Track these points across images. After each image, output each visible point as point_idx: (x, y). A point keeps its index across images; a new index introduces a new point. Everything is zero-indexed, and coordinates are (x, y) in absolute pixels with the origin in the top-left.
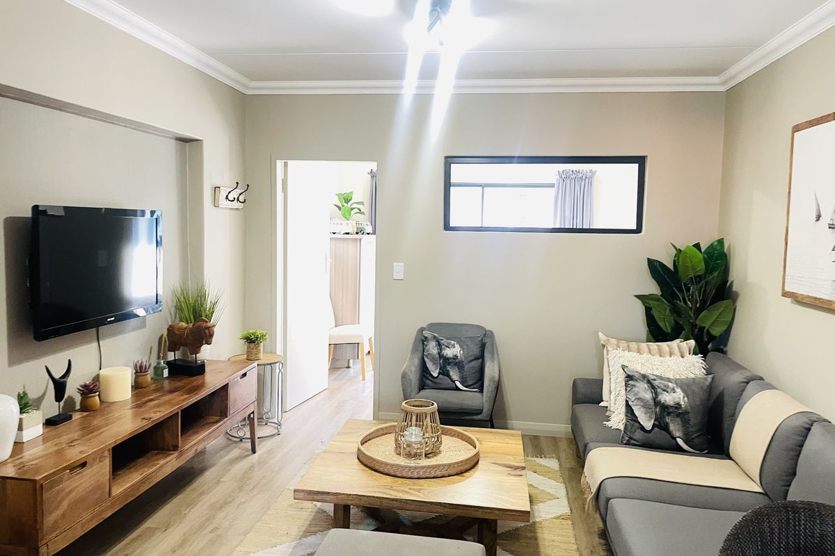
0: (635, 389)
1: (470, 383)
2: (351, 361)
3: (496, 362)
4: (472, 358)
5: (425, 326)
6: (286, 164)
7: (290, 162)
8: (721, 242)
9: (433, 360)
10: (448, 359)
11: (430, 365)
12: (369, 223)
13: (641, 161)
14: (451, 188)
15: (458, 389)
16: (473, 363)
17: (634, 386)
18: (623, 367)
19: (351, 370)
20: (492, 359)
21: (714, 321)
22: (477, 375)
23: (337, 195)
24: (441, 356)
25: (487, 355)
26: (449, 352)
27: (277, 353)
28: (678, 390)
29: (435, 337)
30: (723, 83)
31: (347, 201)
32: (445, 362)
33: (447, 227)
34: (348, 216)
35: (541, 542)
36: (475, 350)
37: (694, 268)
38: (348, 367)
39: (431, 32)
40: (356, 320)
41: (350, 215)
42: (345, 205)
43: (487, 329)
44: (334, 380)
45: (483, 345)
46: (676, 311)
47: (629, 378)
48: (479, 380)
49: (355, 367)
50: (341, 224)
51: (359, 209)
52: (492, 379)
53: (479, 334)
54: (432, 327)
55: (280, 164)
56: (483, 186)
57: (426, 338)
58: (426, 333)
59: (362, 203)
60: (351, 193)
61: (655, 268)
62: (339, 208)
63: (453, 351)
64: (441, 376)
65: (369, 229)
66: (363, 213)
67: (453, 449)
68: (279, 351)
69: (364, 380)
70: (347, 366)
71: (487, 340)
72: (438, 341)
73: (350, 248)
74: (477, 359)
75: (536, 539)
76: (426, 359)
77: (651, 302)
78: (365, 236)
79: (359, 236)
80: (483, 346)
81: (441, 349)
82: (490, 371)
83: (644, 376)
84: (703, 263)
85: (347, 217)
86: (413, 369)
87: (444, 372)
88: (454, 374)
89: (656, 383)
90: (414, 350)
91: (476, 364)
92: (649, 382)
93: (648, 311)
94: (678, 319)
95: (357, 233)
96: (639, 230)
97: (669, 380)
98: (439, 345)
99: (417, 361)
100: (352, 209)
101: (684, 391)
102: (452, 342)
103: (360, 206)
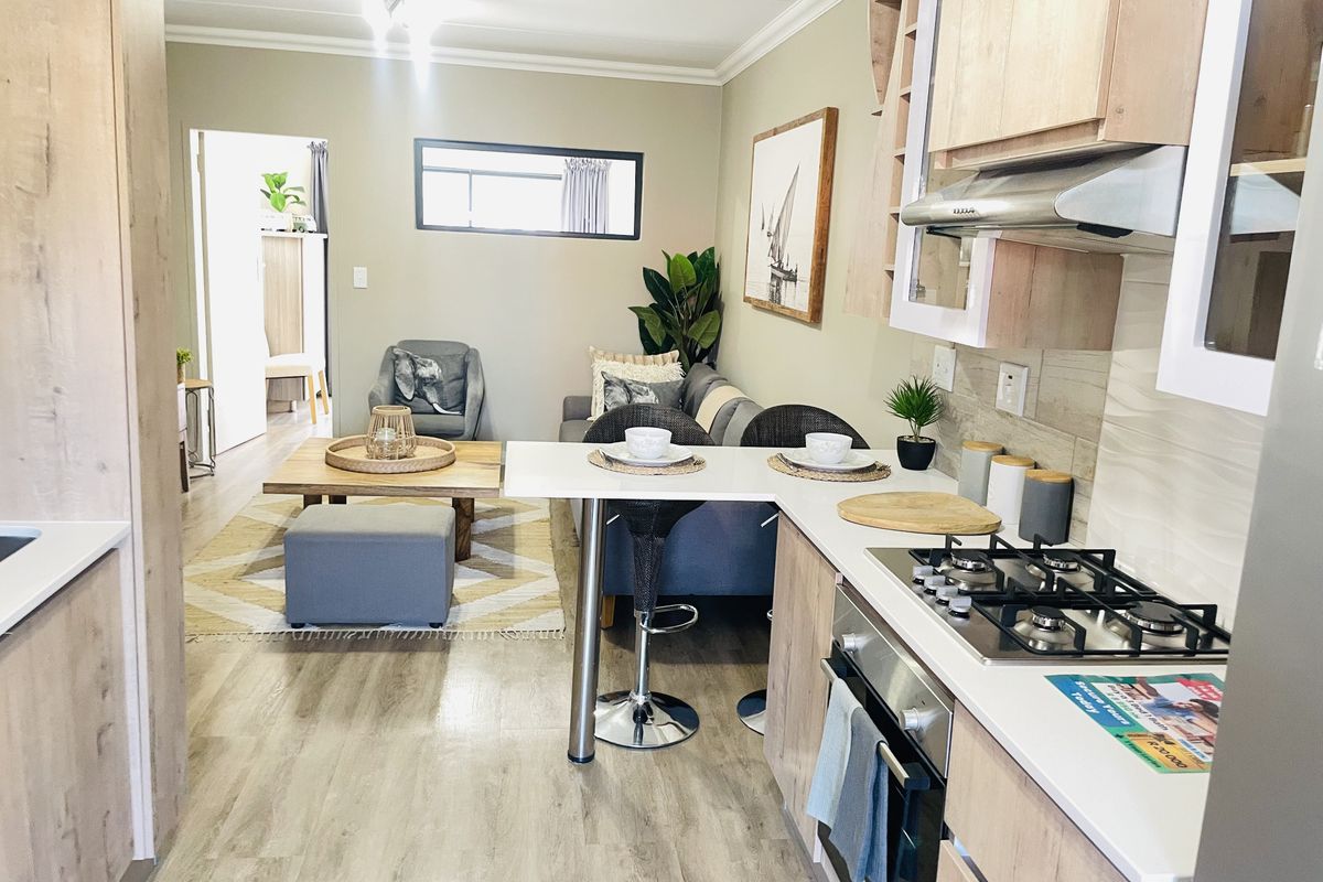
0: (612, 394)
1: (450, 405)
2: (294, 403)
3: (480, 383)
4: (453, 377)
5: (395, 344)
6: (201, 135)
7: (207, 133)
8: (711, 250)
9: (406, 380)
10: (424, 379)
11: (403, 388)
12: (312, 218)
13: (637, 158)
14: (424, 173)
15: (437, 412)
16: (454, 383)
17: (611, 391)
18: (603, 373)
19: (295, 415)
20: (476, 378)
21: (704, 333)
22: (459, 396)
23: (263, 176)
24: (416, 376)
25: (470, 375)
26: (424, 372)
27: (202, 378)
28: (651, 393)
29: (408, 355)
30: (719, 77)
31: (279, 185)
32: (422, 382)
33: (420, 225)
34: (280, 207)
35: (516, 537)
36: (456, 369)
37: (686, 278)
38: (291, 411)
39: (393, 13)
40: (299, 345)
41: (283, 204)
42: (277, 190)
43: (471, 347)
44: (274, 424)
45: (464, 363)
46: (666, 323)
47: (608, 383)
48: (461, 403)
49: (300, 410)
50: (273, 217)
51: (297, 197)
52: (475, 397)
53: (462, 352)
54: (403, 344)
55: (194, 134)
56: (471, 173)
57: (397, 356)
58: (397, 351)
59: (301, 189)
60: (285, 174)
61: (651, 278)
62: (268, 195)
63: (431, 370)
64: (416, 398)
65: (312, 225)
66: (302, 203)
67: (428, 451)
68: (203, 376)
69: (315, 422)
70: (288, 409)
71: (470, 359)
72: (411, 359)
73: (287, 252)
74: (458, 379)
75: (513, 535)
76: (397, 380)
77: (643, 314)
78: (306, 236)
79: (298, 234)
80: (465, 366)
81: (416, 368)
82: (473, 389)
83: (621, 381)
84: (694, 273)
85: (279, 205)
86: (383, 390)
87: (420, 394)
88: (432, 396)
89: (632, 387)
90: (383, 370)
91: (458, 384)
92: (625, 386)
93: (641, 323)
94: (669, 332)
95: (294, 231)
96: (636, 237)
97: (645, 384)
98: (413, 363)
99: (386, 382)
100: (286, 196)
101: (655, 393)
102: (429, 360)
103: (298, 193)
